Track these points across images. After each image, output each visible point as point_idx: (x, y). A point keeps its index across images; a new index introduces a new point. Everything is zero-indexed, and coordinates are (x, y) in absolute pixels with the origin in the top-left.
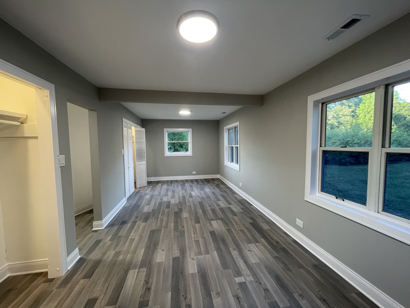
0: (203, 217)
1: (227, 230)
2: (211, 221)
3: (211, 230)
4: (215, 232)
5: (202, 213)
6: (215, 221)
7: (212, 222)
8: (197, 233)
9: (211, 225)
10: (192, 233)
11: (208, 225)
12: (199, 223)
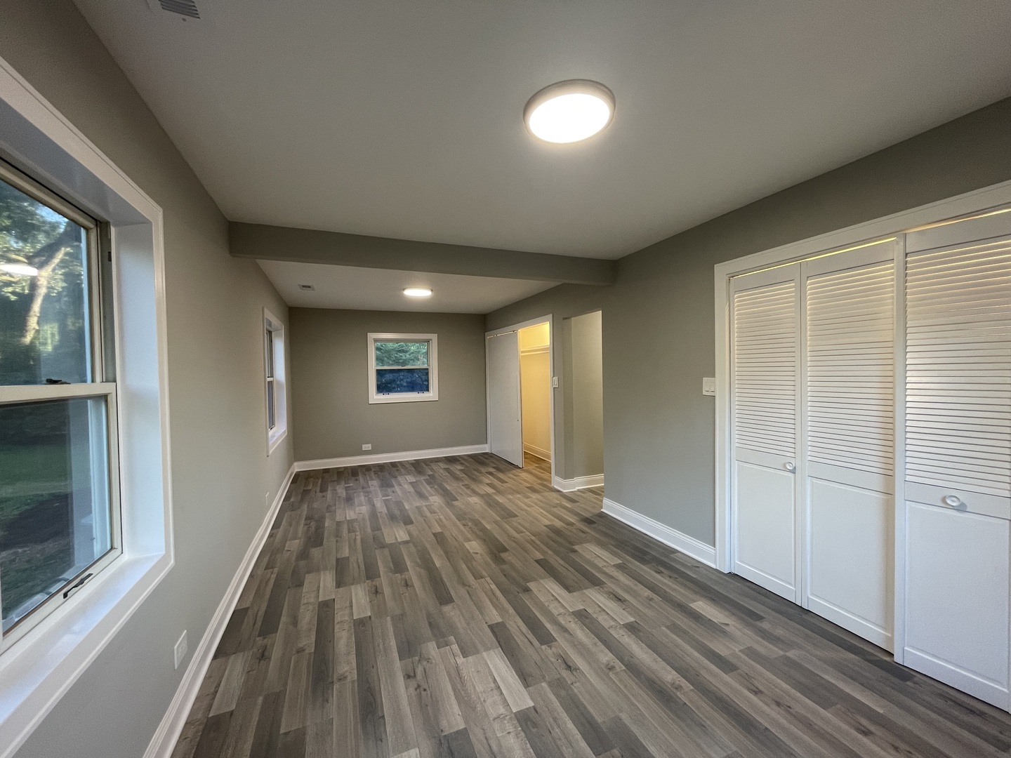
0: (428, 546)
1: (379, 529)
2: (409, 539)
3: (409, 527)
4: (402, 524)
5: (433, 555)
6: (399, 540)
7: (406, 538)
8: (437, 521)
9: (410, 534)
10: (444, 520)
11: (415, 533)
12: (434, 534)
